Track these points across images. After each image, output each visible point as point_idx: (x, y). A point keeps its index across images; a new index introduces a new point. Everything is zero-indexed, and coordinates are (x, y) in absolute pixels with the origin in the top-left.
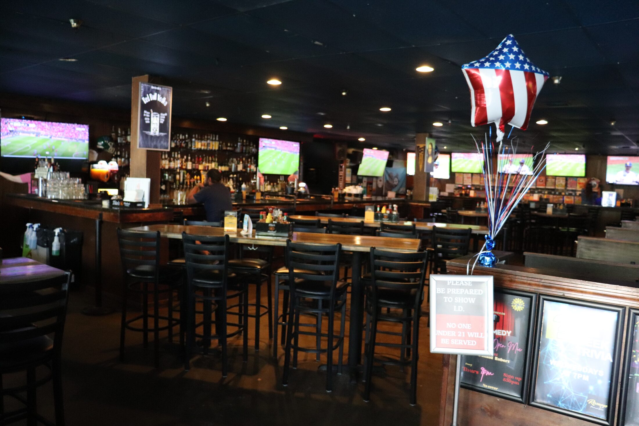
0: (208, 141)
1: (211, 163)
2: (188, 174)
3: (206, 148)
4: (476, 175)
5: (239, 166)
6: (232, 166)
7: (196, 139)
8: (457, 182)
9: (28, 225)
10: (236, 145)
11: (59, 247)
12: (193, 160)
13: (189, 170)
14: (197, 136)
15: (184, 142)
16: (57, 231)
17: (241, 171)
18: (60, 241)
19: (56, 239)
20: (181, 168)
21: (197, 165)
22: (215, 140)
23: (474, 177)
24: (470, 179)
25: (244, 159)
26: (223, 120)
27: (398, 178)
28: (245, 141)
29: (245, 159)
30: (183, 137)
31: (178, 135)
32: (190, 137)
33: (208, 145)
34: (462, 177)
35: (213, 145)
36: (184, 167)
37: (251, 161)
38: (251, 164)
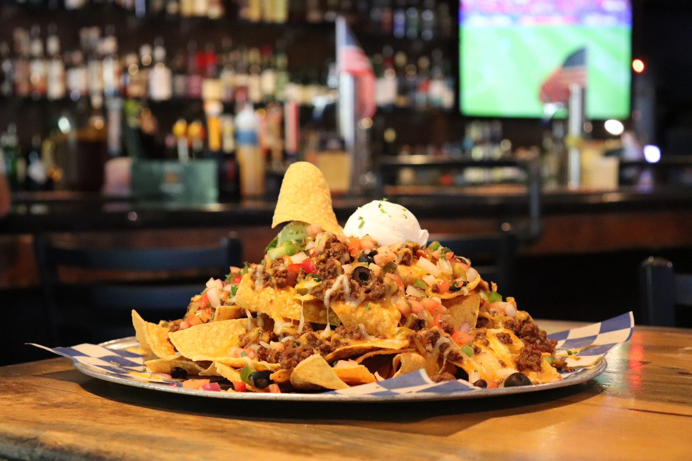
13: (162, 100)
20: (123, 94)
25: (401, 59)
29: (406, 59)
36: (135, 90)
37: (431, 67)
38: (430, 78)
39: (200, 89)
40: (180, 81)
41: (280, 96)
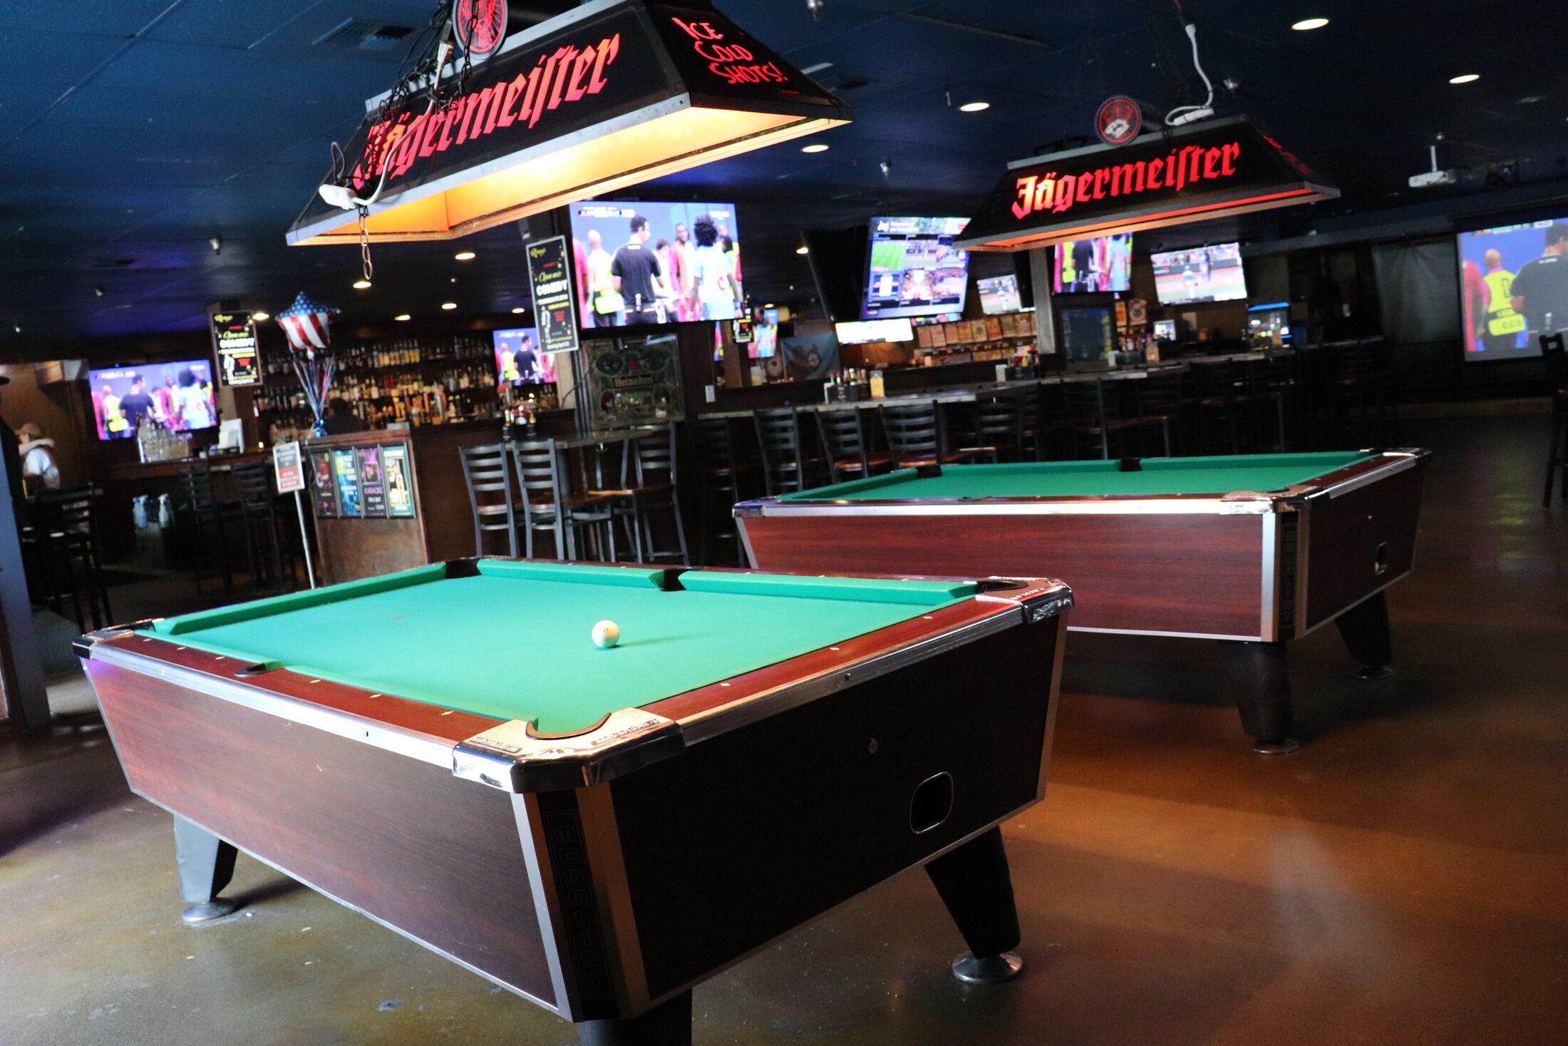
0: (401, 352)
1: (412, 384)
2: (372, 406)
3: (398, 362)
4: (950, 325)
5: (461, 381)
6: (448, 383)
7: (379, 351)
8: (922, 345)
9: (134, 500)
10: (451, 350)
11: (167, 517)
12: (380, 383)
13: (376, 400)
14: (380, 346)
15: (359, 359)
16: (162, 499)
17: (468, 388)
18: (167, 510)
19: (162, 508)
20: (361, 399)
21: (387, 390)
22: (414, 348)
23: (948, 330)
24: (943, 335)
25: (469, 369)
26: (406, 318)
27: (817, 354)
28: (466, 340)
29: (472, 368)
30: (358, 352)
31: (348, 351)
32: (369, 351)
33: (401, 357)
34: (928, 334)
35: (410, 357)
36: (366, 397)
37: (483, 370)
38: (484, 374)
39: (390, 392)
40: (382, 391)
41: (421, 391)
